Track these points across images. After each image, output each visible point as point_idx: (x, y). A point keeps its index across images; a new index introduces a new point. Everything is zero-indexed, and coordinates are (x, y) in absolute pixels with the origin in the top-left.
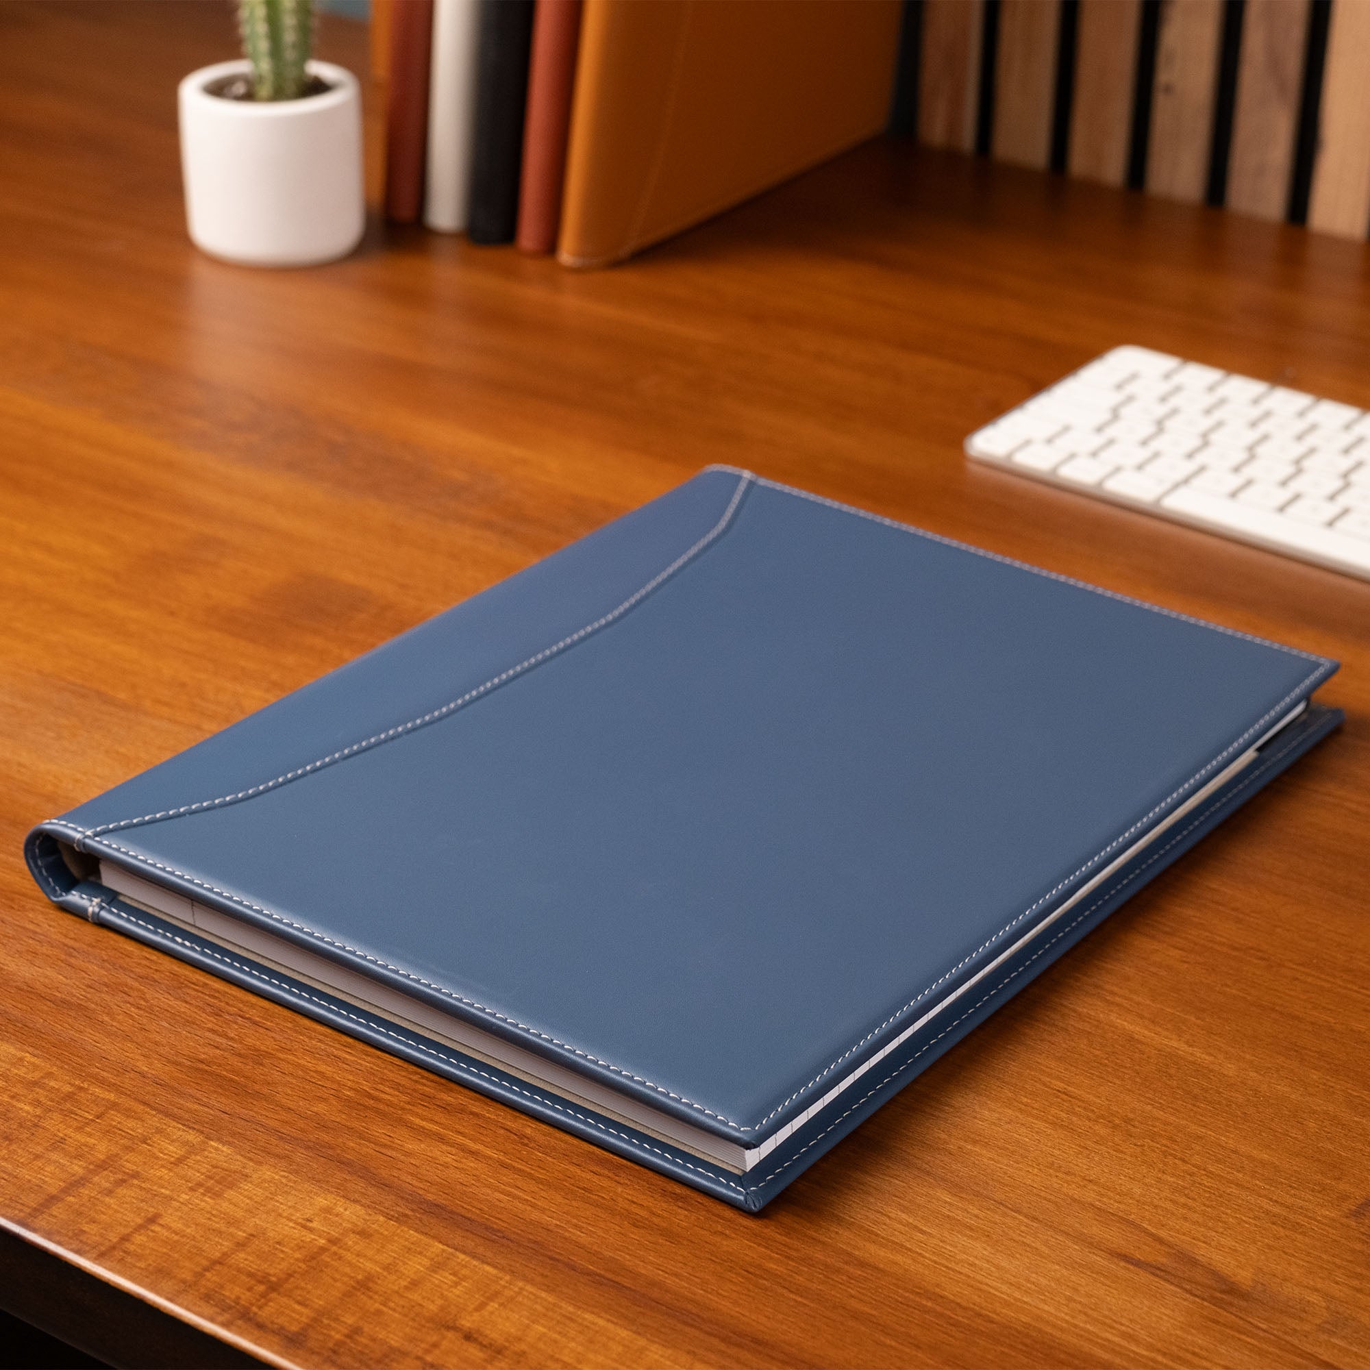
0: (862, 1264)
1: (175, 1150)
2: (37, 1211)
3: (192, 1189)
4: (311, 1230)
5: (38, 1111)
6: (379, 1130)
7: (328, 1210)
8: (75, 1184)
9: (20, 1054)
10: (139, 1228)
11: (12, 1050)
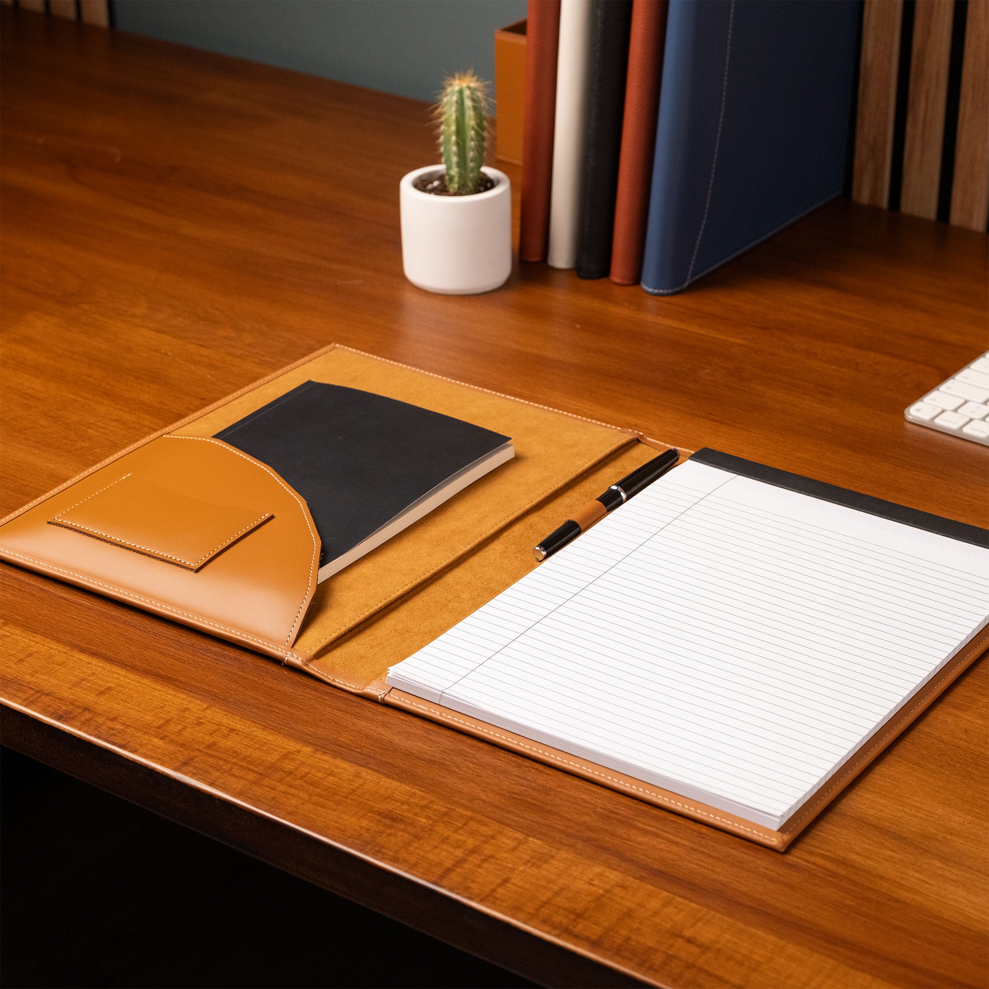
0: (897, 901)
1: (511, 843)
2: (443, 876)
3: (524, 864)
4: (594, 885)
5: (431, 822)
6: (621, 831)
7: (601, 875)
8: (460, 862)
9: (413, 790)
10: (500, 885)
11: (408, 788)
